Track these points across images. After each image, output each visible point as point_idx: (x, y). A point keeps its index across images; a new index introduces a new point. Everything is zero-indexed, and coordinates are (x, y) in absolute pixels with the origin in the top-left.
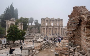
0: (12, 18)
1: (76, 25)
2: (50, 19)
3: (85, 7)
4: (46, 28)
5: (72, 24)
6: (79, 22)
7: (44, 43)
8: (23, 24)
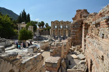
0: (23, 22)
1: (78, 27)
2: (60, 22)
3: (86, 10)
4: (55, 30)
5: (75, 26)
6: (81, 24)
7: (50, 43)
8: (33, 27)
